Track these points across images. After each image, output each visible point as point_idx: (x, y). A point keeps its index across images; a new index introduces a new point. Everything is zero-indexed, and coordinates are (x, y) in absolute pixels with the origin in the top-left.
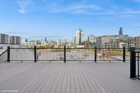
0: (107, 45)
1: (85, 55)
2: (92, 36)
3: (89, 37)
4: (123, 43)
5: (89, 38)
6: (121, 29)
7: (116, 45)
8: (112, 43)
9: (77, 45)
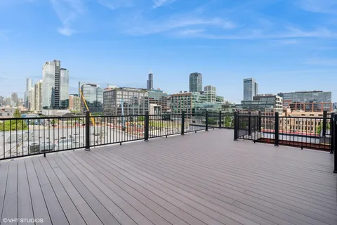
0: (128, 108)
1: (96, 133)
2: (92, 85)
3: (82, 88)
4: (156, 105)
5: (82, 91)
6: (150, 76)
7: (144, 108)
8: (136, 104)
9: (45, 108)
